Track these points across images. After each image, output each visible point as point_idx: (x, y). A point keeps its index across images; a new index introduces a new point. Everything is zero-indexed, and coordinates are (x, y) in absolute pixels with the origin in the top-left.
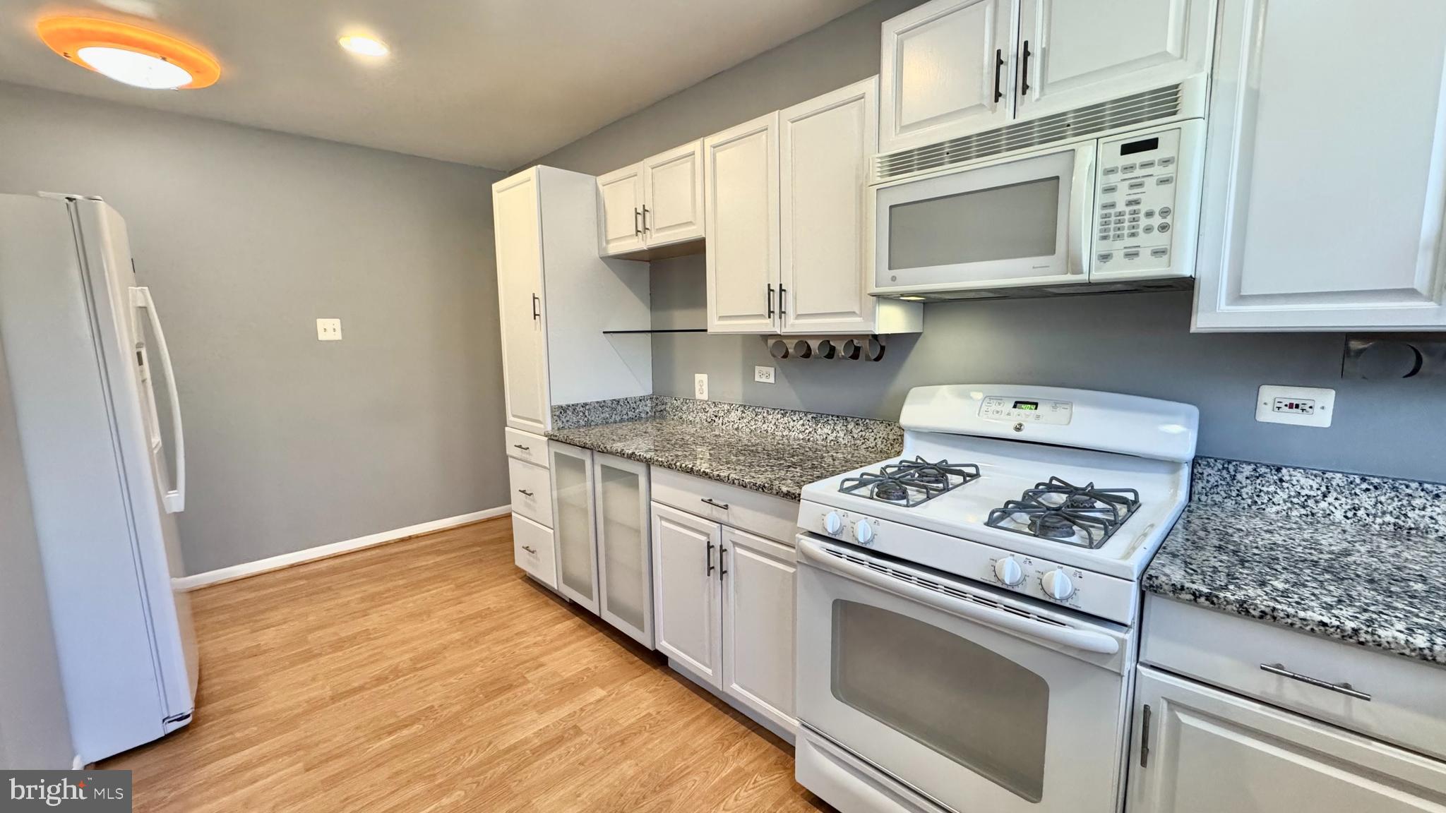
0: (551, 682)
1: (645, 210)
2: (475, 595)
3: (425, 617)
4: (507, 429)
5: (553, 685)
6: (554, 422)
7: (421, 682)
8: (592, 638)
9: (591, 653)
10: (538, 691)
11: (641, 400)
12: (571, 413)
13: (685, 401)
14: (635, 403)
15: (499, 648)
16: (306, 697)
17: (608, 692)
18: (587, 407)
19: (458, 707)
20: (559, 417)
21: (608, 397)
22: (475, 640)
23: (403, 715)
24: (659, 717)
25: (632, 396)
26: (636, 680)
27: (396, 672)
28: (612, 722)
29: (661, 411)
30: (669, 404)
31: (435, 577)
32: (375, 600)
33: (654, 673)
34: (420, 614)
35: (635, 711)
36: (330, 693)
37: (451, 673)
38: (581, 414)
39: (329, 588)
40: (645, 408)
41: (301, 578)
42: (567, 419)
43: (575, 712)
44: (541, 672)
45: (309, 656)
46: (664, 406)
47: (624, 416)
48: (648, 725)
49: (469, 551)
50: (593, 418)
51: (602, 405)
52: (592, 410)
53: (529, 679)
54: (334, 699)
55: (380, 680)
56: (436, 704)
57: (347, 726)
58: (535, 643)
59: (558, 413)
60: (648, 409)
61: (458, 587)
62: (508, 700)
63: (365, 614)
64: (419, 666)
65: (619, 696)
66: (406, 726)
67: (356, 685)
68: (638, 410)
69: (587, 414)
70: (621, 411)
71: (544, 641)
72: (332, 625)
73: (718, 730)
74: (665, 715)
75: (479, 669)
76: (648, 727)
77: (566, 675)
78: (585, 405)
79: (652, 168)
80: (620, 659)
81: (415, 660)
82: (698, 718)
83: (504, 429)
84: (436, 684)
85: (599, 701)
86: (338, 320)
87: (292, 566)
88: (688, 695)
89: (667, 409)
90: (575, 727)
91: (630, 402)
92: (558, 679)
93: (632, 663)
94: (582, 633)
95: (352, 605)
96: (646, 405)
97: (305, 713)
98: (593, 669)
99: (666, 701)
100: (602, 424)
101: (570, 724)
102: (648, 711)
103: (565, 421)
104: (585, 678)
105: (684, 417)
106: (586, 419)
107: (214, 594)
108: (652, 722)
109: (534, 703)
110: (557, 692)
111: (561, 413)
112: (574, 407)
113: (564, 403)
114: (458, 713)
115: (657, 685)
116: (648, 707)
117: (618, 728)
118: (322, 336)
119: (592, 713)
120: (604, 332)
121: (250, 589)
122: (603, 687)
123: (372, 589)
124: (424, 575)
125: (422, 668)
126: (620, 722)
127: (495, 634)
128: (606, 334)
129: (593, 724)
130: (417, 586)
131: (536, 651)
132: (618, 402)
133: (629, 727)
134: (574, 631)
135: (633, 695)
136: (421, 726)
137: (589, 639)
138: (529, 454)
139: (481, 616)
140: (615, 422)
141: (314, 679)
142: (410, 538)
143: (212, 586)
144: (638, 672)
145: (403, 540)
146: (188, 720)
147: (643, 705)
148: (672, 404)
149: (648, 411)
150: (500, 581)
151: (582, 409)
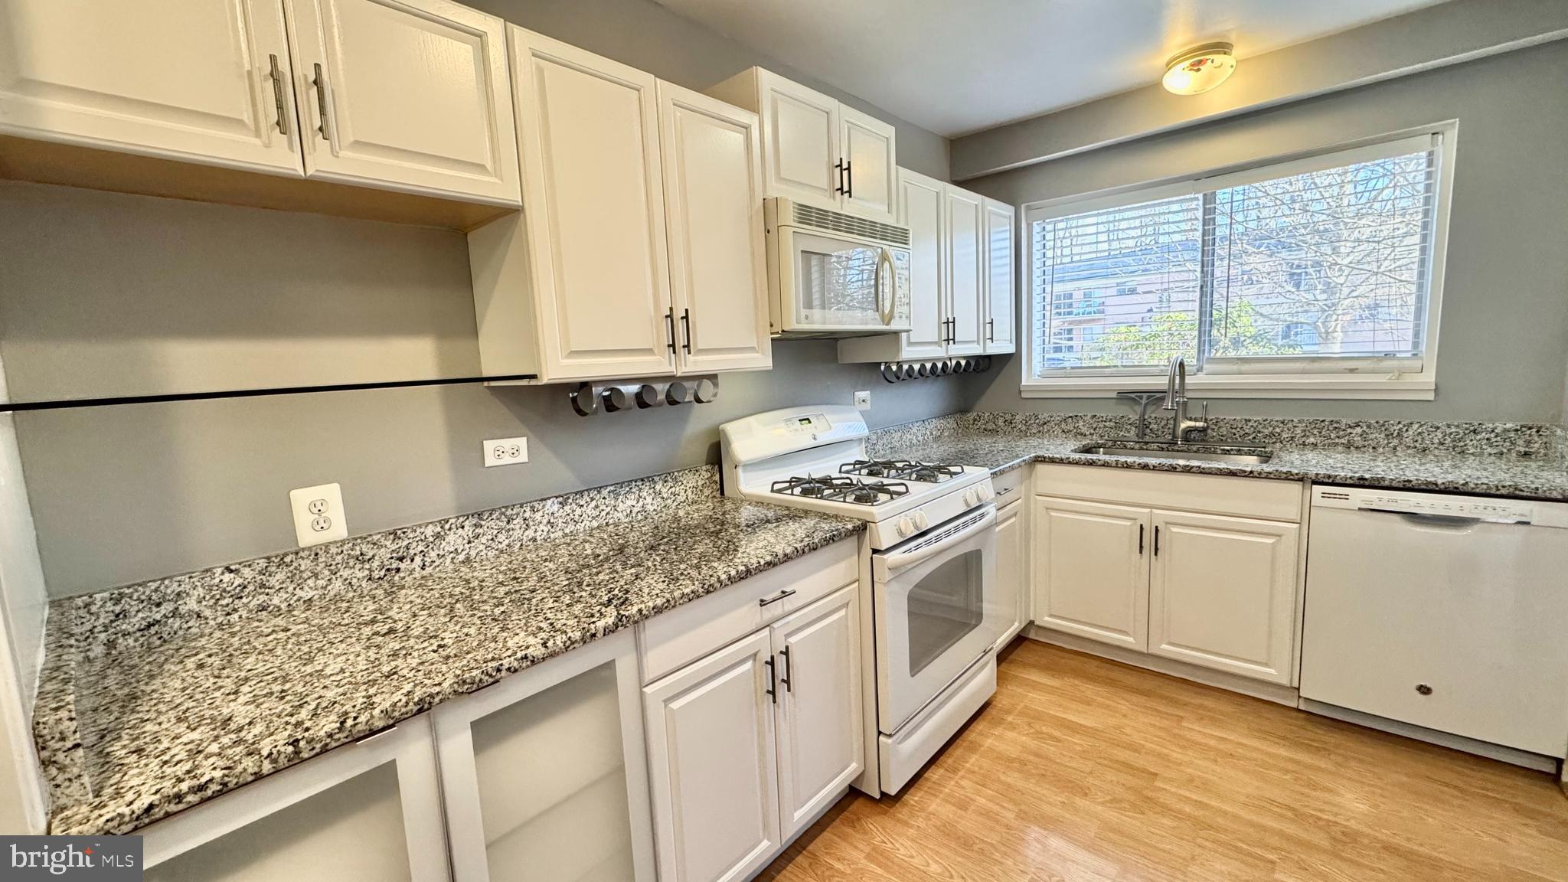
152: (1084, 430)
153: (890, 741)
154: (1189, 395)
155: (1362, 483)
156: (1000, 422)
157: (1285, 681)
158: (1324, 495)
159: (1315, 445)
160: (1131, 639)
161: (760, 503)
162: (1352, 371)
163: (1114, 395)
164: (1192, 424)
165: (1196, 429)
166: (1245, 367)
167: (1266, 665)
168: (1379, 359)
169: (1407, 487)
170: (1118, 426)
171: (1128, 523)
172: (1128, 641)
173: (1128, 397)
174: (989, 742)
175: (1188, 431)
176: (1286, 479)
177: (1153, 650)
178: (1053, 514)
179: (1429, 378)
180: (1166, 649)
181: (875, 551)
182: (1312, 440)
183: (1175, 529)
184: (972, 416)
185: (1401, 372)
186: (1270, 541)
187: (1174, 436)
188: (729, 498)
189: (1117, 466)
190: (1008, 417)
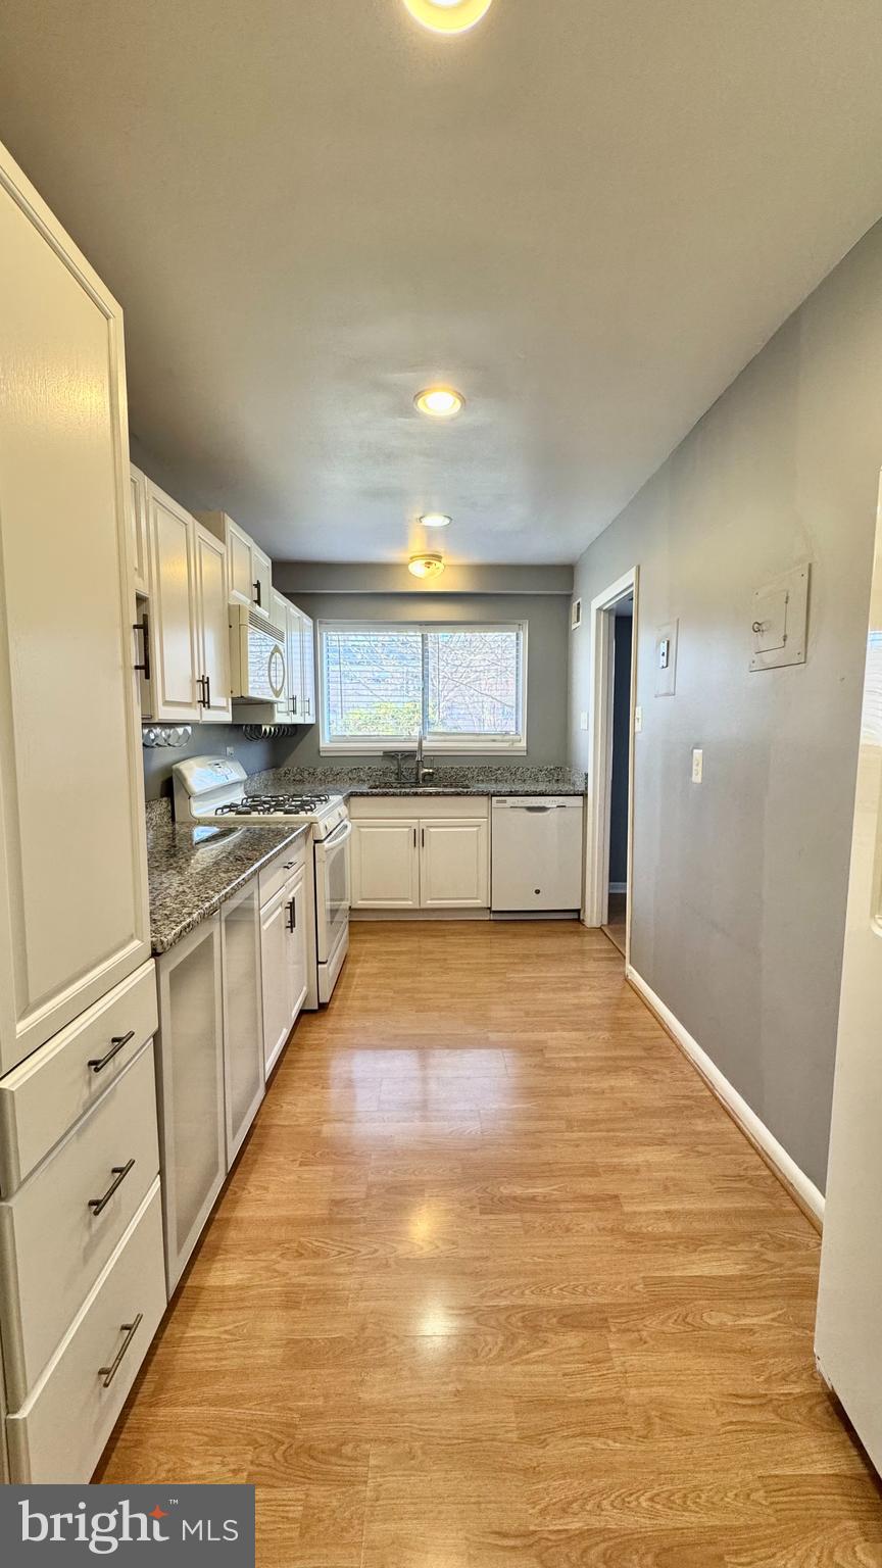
152: (363, 777)
153: (325, 966)
154: (424, 753)
155: (511, 794)
156: (306, 774)
157: (485, 906)
158: (498, 802)
159: (482, 781)
160: (410, 903)
161: (209, 823)
162: (494, 741)
163: (381, 754)
164: (426, 770)
165: (429, 774)
166: (448, 738)
167: (476, 899)
168: (504, 735)
169: (527, 795)
170: (384, 774)
171: (407, 830)
172: (408, 904)
173: (390, 755)
174: (358, 971)
175: (425, 774)
176: (478, 795)
177: (423, 906)
178: (362, 830)
179: (523, 744)
180: (429, 903)
181: (316, 842)
182: (481, 778)
183: (432, 830)
184: (282, 770)
185: (513, 741)
186: (475, 829)
187: (417, 779)
188: (183, 823)
189: (400, 795)
190: (311, 770)
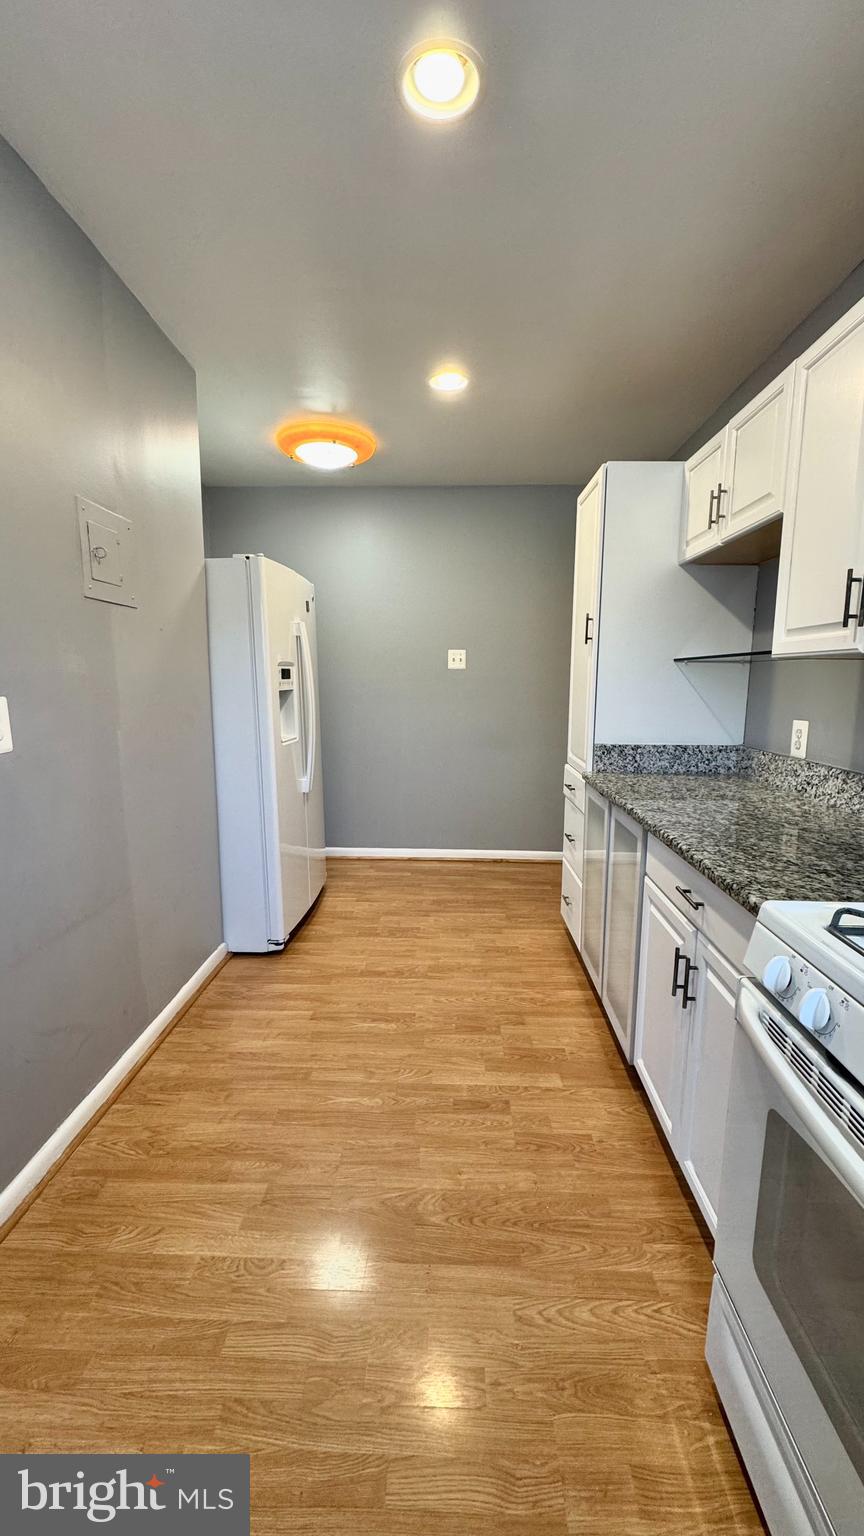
0: (518, 1044)
1: (720, 491)
2: (518, 931)
3: (463, 935)
4: (567, 766)
5: (518, 1049)
6: (595, 762)
7: (423, 989)
8: (591, 1020)
9: (579, 1036)
10: (501, 1047)
11: (720, 751)
12: (616, 755)
13: (775, 757)
14: (711, 753)
15: (498, 989)
16: (347, 963)
17: (564, 1086)
18: (639, 751)
19: (431, 1026)
20: (600, 757)
21: (671, 740)
22: (484, 971)
23: (392, 1010)
24: (597, 1148)
25: (708, 743)
26: (603, 1090)
27: (412, 973)
28: (545, 1120)
29: (746, 768)
30: (756, 759)
31: (495, 902)
32: (441, 906)
33: (630, 1094)
34: (461, 930)
35: (578, 1123)
36: (363, 967)
37: (449, 993)
38: (630, 758)
39: (420, 885)
40: (726, 762)
41: (408, 871)
42: (610, 761)
43: (518, 1087)
44: (519, 1030)
45: (372, 933)
46: (750, 762)
47: (692, 768)
48: (578, 1148)
49: (540, 887)
50: (646, 765)
51: (661, 750)
52: (646, 756)
53: (502, 1030)
54: (362, 974)
55: (399, 973)
56: (418, 1014)
57: (353, 999)
58: (532, 999)
59: (599, 753)
60: (730, 764)
61: (508, 918)
62: (472, 1041)
63: (427, 914)
64: (429, 974)
65: (573, 1097)
66: (387, 1021)
67: (381, 969)
68: (714, 763)
69: (638, 758)
70: (689, 761)
71: (542, 1001)
72: (401, 915)
73: (656, 1209)
74: (606, 1149)
75: (470, 1000)
76: (578, 1149)
77: (537, 1045)
78: (637, 747)
79: (737, 430)
80: (602, 1056)
81: (431, 969)
82: (645, 1177)
83: (564, 766)
84: (431, 997)
85: (548, 1090)
86: (464, 651)
87: (410, 860)
88: (653, 1142)
89: (753, 765)
90: (507, 1102)
91: (704, 751)
92: (527, 1046)
93: (612, 1068)
94: (583, 1010)
95: (424, 904)
96: (728, 759)
97: (342, 975)
98: (567, 1053)
99: (620, 1133)
100: (658, 773)
101: (506, 1097)
102: (590, 1132)
103: (608, 763)
104: (553, 1058)
105: (770, 779)
106: (636, 765)
107: (358, 865)
108: (586, 1147)
109: (490, 1056)
110: (517, 1057)
111: (603, 753)
112: (622, 749)
113: (609, 743)
114: (428, 1030)
115: (623, 1110)
116: (594, 1128)
117: (545, 1130)
118: (451, 665)
119: (532, 1099)
120: (675, 660)
121: (379, 869)
122: (562, 1078)
123: (447, 895)
124: (488, 898)
125: (430, 978)
126: (554, 1125)
127: (505, 974)
128: (679, 663)
129: (525, 1109)
130: (478, 905)
131: (527, 1006)
132: (685, 749)
133: (558, 1137)
134: (578, 1004)
135: (587, 1105)
136: (395, 1027)
137: (585, 1020)
138: (574, 795)
139: (507, 951)
140: (677, 774)
141: (362, 952)
142: (501, 861)
143: (359, 859)
144: (611, 1082)
145: (495, 861)
146: (282, 947)
147: (591, 1122)
148: (759, 759)
149: (731, 766)
150: (546, 926)
151: (631, 752)
